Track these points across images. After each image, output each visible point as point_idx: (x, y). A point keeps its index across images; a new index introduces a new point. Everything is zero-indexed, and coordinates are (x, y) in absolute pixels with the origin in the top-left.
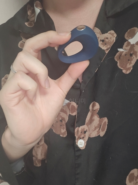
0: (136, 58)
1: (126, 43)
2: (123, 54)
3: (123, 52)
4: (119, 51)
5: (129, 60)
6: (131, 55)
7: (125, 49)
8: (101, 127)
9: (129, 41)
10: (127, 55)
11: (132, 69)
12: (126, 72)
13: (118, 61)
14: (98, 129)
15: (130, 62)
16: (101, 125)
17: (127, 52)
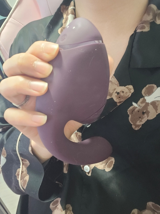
0: (148, 117)
1: (141, 100)
2: (136, 110)
3: (137, 107)
4: (133, 105)
5: (140, 117)
6: (143, 113)
7: (139, 105)
8: (107, 164)
9: (146, 98)
10: (139, 112)
11: (141, 127)
12: (135, 128)
13: (130, 115)
14: (105, 164)
15: (140, 119)
16: (108, 162)
17: (140, 108)
